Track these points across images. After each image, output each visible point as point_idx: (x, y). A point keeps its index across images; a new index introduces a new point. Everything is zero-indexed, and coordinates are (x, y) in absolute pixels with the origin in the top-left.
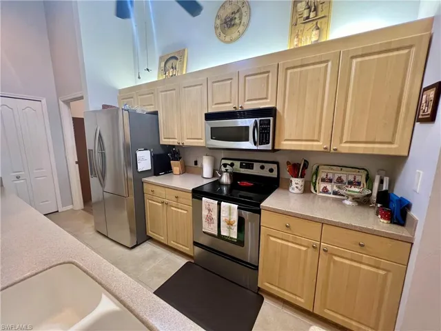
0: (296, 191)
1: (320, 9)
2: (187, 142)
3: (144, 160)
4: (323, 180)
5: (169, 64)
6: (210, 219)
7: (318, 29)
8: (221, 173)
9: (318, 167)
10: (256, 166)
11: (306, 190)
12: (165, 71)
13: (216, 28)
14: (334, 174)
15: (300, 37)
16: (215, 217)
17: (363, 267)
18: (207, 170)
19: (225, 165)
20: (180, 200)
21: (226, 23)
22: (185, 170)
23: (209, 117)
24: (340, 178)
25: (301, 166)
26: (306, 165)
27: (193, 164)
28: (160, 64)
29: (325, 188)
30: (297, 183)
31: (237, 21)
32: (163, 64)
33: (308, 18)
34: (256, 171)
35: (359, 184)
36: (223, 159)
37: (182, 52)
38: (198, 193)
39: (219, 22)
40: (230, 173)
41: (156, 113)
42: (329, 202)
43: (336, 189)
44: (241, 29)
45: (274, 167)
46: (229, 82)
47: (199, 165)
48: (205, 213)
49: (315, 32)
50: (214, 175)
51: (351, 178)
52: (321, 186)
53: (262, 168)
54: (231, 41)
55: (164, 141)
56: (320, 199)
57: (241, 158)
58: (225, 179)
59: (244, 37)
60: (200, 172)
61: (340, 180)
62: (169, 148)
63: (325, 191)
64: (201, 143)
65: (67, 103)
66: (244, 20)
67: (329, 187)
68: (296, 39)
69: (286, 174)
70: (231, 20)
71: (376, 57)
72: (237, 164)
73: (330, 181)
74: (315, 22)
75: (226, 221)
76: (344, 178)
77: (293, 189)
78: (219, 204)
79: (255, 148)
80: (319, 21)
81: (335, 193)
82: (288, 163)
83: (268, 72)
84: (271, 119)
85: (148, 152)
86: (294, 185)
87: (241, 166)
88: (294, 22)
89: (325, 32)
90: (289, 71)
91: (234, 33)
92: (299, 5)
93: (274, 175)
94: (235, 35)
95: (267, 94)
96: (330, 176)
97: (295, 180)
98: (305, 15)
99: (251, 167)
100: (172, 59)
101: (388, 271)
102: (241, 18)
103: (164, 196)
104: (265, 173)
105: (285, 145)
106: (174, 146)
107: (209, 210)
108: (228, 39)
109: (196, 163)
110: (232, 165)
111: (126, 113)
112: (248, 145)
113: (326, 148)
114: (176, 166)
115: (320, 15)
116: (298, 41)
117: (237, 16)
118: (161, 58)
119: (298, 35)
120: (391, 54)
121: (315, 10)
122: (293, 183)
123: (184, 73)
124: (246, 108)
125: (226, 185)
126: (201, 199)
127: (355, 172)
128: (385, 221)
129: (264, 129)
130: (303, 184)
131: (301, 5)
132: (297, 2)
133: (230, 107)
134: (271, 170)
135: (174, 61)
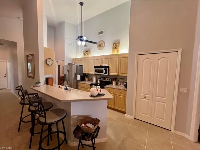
2: (90, 73)
4: (120, 82)
9: (119, 79)
11: (117, 84)
15: (114, 51)
19: (99, 79)
20: (88, 87)
23: (95, 67)
24: (123, 81)
26: (116, 78)
32: (84, 53)
34: (106, 80)
37: (89, 50)
38: (92, 85)
39: (98, 45)
41: (82, 65)
46: (99, 60)
50: (96, 81)
55: (84, 72)
60: (93, 81)
63: (120, 84)
64: (93, 73)
65: (57, 61)
66: (104, 45)
70: (101, 45)
77: (113, 84)
78: (96, 86)
79: (104, 74)
82: (113, 78)
83: (107, 59)
84: (107, 68)
85: (80, 75)
87: (103, 79)
88: (113, 48)
90: (111, 59)
94: (102, 48)
95: (107, 63)
101: (125, 97)
103: (83, 86)
105: (111, 74)
106: (86, 74)
108: (100, 49)
109: (92, 78)
111: (75, 66)
113: (118, 75)
114: (87, 79)
123: (89, 56)
124: (103, 66)
125: (99, 83)
127: (126, 80)
131: (114, 45)
132: (113, 44)
133: (99, 65)
134: (109, 80)
135: (87, 52)
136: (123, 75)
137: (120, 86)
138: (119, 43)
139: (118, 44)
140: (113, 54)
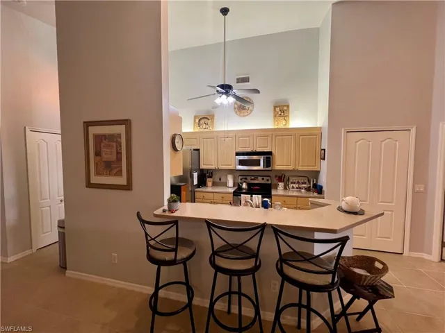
0: (281, 189)
1: (285, 112)
2: (221, 167)
4: (292, 183)
5: (202, 121)
7: (285, 120)
9: (289, 177)
10: (260, 178)
11: (285, 188)
12: (199, 125)
13: (235, 109)
14: (295, 180)
20: (225, 198)
21: (241, 107)
22: (215, 184)
23: (238, 154)
24: (298, 181)
25: (282, 177)
26: (284, 176)
27: (218, 180)
28: (195, 120)
30: (281, 185)
32: (197, 121)
33: (281, 115)
34: (260, 181)
35: (305, 183)
36: (240, 176)
37: (212, 116)
38: (237, 193)
39: (236, 106)
40: (247, 183)
41: (198, 150)
42: (296, 192)
43: (297, 186)
44: (249, 111)
45: (269, 178)
46: (248, 138)
47: (222, 181)
48: (243, 202)
51: (302, 181)
52: (291, 186)
53: (263, 179)
54: (244, 116)
55: (202, 167)
59: (250, 116)
61: (298, 183)
63: (293, 187)
66: (250, 108)
68: (276, 123)
69: (275, 181)
72: (249, 178)
73: (294, 183)
74: (284, 117)
76: (300, 181)
78: (252, 196)
79: (263, 169)
81: (297, 188)
82: (276, 176)
83: (268, 136)
84: (271, 156)
85: (197, 173)
88: (275, 115)
89: (288, 122)
90: (277, 137)
91: (245, 112)
93: (270, 182)
94: (245, 114)
95: (267, 146)
98: (279, 113)
99: (257, 179)
100: (204, 119)
103: (212, 198)
104: (265, 182)
105: (278, 167)
108: (242, 114)
109: (220, 179)
112: (259, 168)
113: (293, 169)
114: (210, 182)
115: (285, 114)
118: (195, 117)
119: (277, 121)
121: (283, 112)
123: (214, 130)
124: (258, 151)
126: (240, 196)
127: (304, 178)
129: (267, 161)
130: (284, 185)
131: (278, 109)
132: (275, 107)
133: (249, 150)
134: (268, 180)
135: (206, 120)
136: (306, 168)
137: (293, 191)
138: (288, 106)
139: (285, 108)
140: (276, 127)
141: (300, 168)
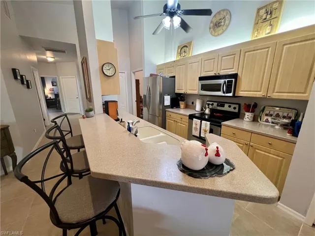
0: (247, 120)
1: (274, 13)
2: (189, 92)
3: (167, 101)
4: (267, 115)
5: (183, 50)
6: (196, 129)
7: (271, 25)
8: (206, 108)
9: (265, 107)
10: (226, 106)
11: (255, 120)
12: (180, 54)
13: (210, 28)
14: (274, 112)
15: (259, 31)
16: (199, 128)
17: (270, 155)
18: (198, 107)
19: (208, 105)
20: (183, 120)
21: (216, 25)
22: (187, 107)
23: (201, 79)
24: (278, 114)
25: (251, 106)
26: (255, 106)
27: (191, 104)
28: (178, 51)
29: (267, 119)
30: (248, 116)
31: (222, 24)
33: (265, 19)
34: (226, 108)
35: (290, 118)
36: (208, 101)
37: (190, 43)
38: (191, 117)
39: (212, 25)
40: (210, 109)
41: (174, 77)
42: (268, 128)
44: (224, 28)
45: (237, 106)
46: (213, 60)
47: (194, 105)
48: (194, 126)
49: (269, 27)
50: (202, 110)
51: (285, 114)
52: (265, 118)
53: (230, 106)
54: (218, 35)
55: (177, 91)
56: (263, 126)
57: (217, 101)
58: (207, 111)
59: (225, 33)
60: (194, 108)
61: (277, 116)
62: (179, 95)
63: (267, 121)
64: (196, 92)
65: (134, 73)
66: (227, 22)
67: (270, 119)
68: (256, 32)
70: (219, 23)
71: (298, 44)
72: (215, 104)
73: (271, 115)
74: (269, 22)
75: (203, 130)
76: (281, 114)
77: (246, 118)
78: (201, 122)
79: (224, 95)
80: (272, 20)
81: (272, 123)
82: (245, 104)
83: (235, 54)
84: (233, 80)
85: (169, 96)
86: (246, 117)
87: (218, 106)
88: (257, 22)
89: (275, 27)
90: (247, 54)
91: (220, 30)
92: (261, 11)
93: (236, 111)
94: (220, 32)
95: (233, 67)
96: (272, 113)
97: (247, 114)
98: (264, 18)
99: (223, 106)
100: (184, 48)
101: (284, 158)
102: (225, 22)
103: (175, 118)
104: (231, 109)
105: (241, 93)
106: (182, 94)
107: (196, 124)
108: (216, 34)
109: (193, 103)
110: (212, 105)
111: (161, 78)
112: (220, 93)
113: (264, 96)
114: (182, 104)
115: (273, 16)
116: (257, 33)
117: (223, 21)
118: (179, 47)
119: (258, 30)
120: (307, 42)
121: (271, 13)
122: (246, 115)
123: (190, 56)
124: (221, 74)
125: (208, 115)
126: (193, 120)
127: (289, 111)
128: (289, 135)
129: (229, 85)
130: (252, 116)
132: (260, 9)
133: (212, 73)
134: (235, 108)
136: (285, 96)
137: (266, 126)
138: (281, 2)
139: (276, 6)
141: (275, 95)
